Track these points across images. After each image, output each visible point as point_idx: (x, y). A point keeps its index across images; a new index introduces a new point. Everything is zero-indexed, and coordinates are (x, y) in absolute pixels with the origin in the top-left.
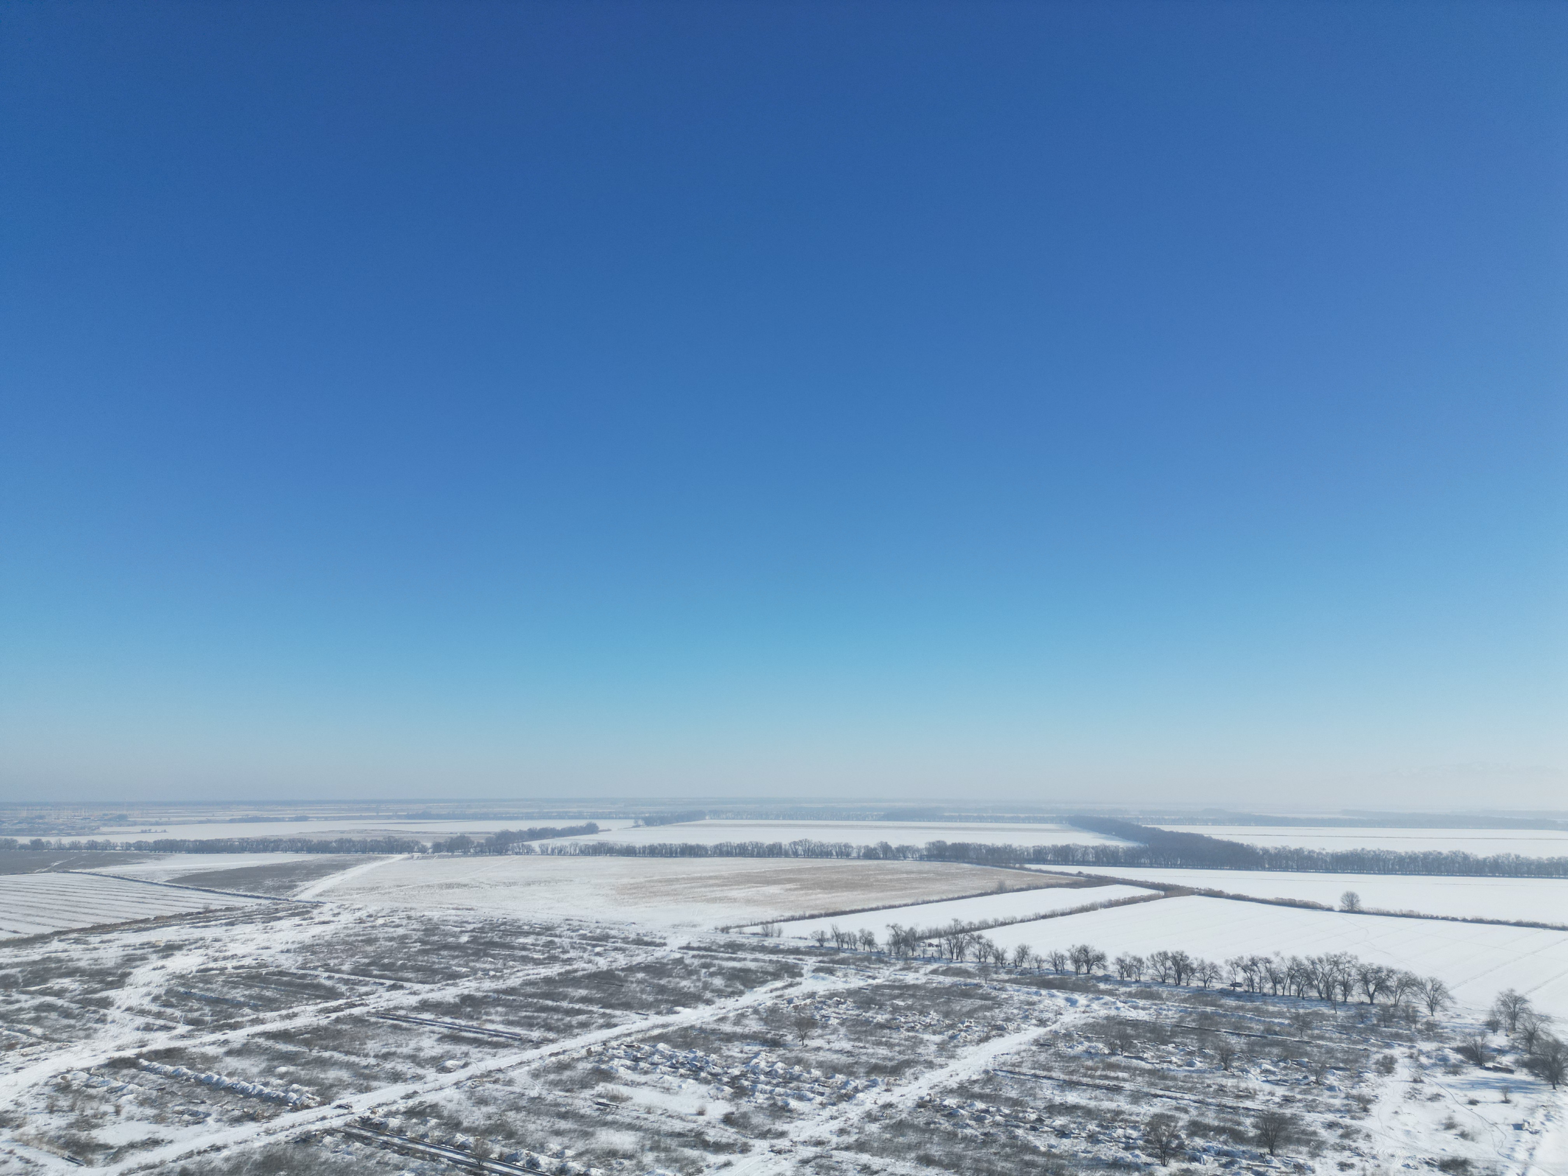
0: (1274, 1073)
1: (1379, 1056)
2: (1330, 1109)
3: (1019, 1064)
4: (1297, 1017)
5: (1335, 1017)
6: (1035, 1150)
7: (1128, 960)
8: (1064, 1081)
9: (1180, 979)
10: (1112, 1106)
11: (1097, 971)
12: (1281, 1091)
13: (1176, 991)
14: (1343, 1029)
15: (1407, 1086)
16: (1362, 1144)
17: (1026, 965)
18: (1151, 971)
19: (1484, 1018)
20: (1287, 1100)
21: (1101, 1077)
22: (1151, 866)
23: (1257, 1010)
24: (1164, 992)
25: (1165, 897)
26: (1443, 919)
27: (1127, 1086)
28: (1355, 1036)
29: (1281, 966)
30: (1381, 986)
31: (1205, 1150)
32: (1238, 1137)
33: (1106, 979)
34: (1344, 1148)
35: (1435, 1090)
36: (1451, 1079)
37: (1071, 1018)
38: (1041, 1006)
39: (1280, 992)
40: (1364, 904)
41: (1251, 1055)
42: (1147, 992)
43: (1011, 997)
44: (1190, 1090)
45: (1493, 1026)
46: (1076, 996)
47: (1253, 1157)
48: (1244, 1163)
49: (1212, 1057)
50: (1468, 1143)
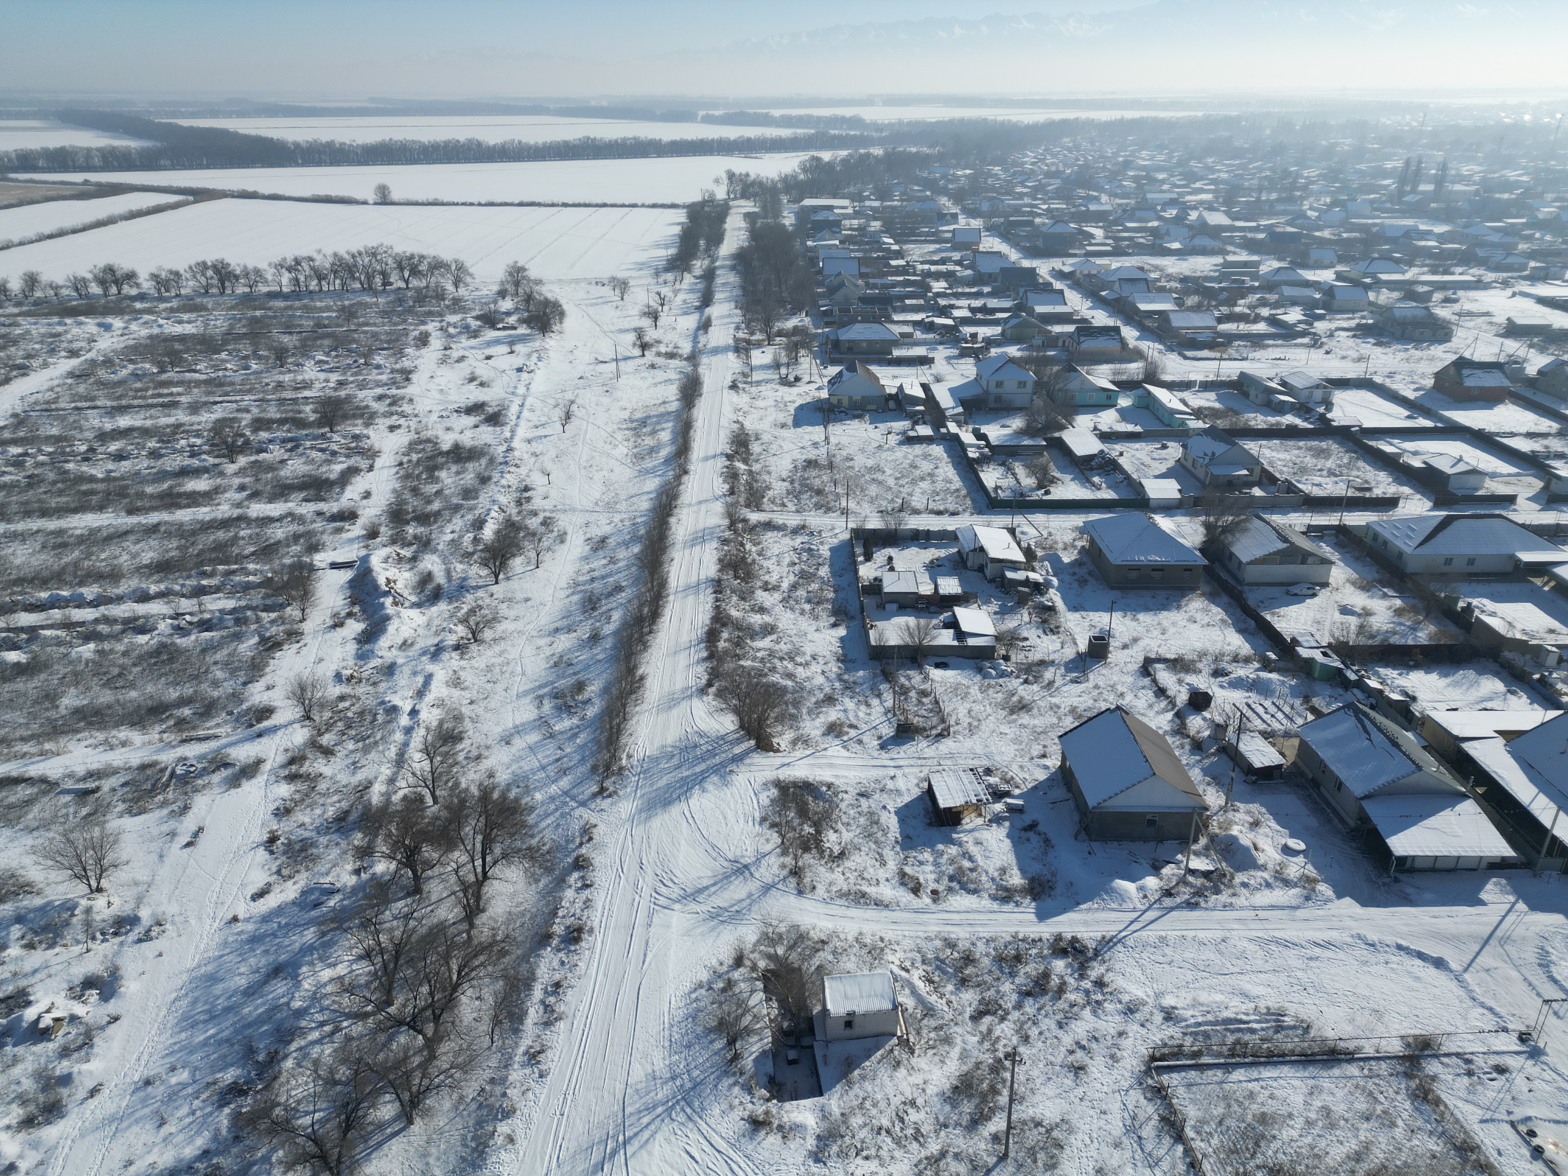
0: (327, 362)
1: (417, 333)
2: (379, 384)
3: (56, 400)
4: (343, 309)
5: (376, 304)
6: (92, 479)
7: (163, 275)
8: (113, 407)
9: (224, 288)
10: (171, 420)
11: (129, 290)
12: (334, 377)
13: (221, 300)
14: (385, 314)
15: (439, 354)
16: (406, 408)
17: (38, 294)
18: (191, 283)
19: (496, 288)
20: (341, 384)
21: (153, 396)
22: (173, 168)
23: (305, 308)
24: (209, 302)
25: (195, 202)
26: (464, 204)
27: (183, 399)
28: (395, 319)
29: (324, 262)
30: (415, 272)
31: (270, 441)
32: (300, 423)
33: (142, 297)
34: (392, 414)
35: (461, 353)
36: (473, 342)
37: (107, 343)
38: (69, 336)
39: (325, 288)
40: (395, 196)
41: (305, 350)
42: (190, 306)
43: (28, 332)
44: (249, 391)
45: (502, 294)
46: (109, 320)
47: (315, 438)
48: (308, 444)
49: (267, 358)
50: (485, 389)
